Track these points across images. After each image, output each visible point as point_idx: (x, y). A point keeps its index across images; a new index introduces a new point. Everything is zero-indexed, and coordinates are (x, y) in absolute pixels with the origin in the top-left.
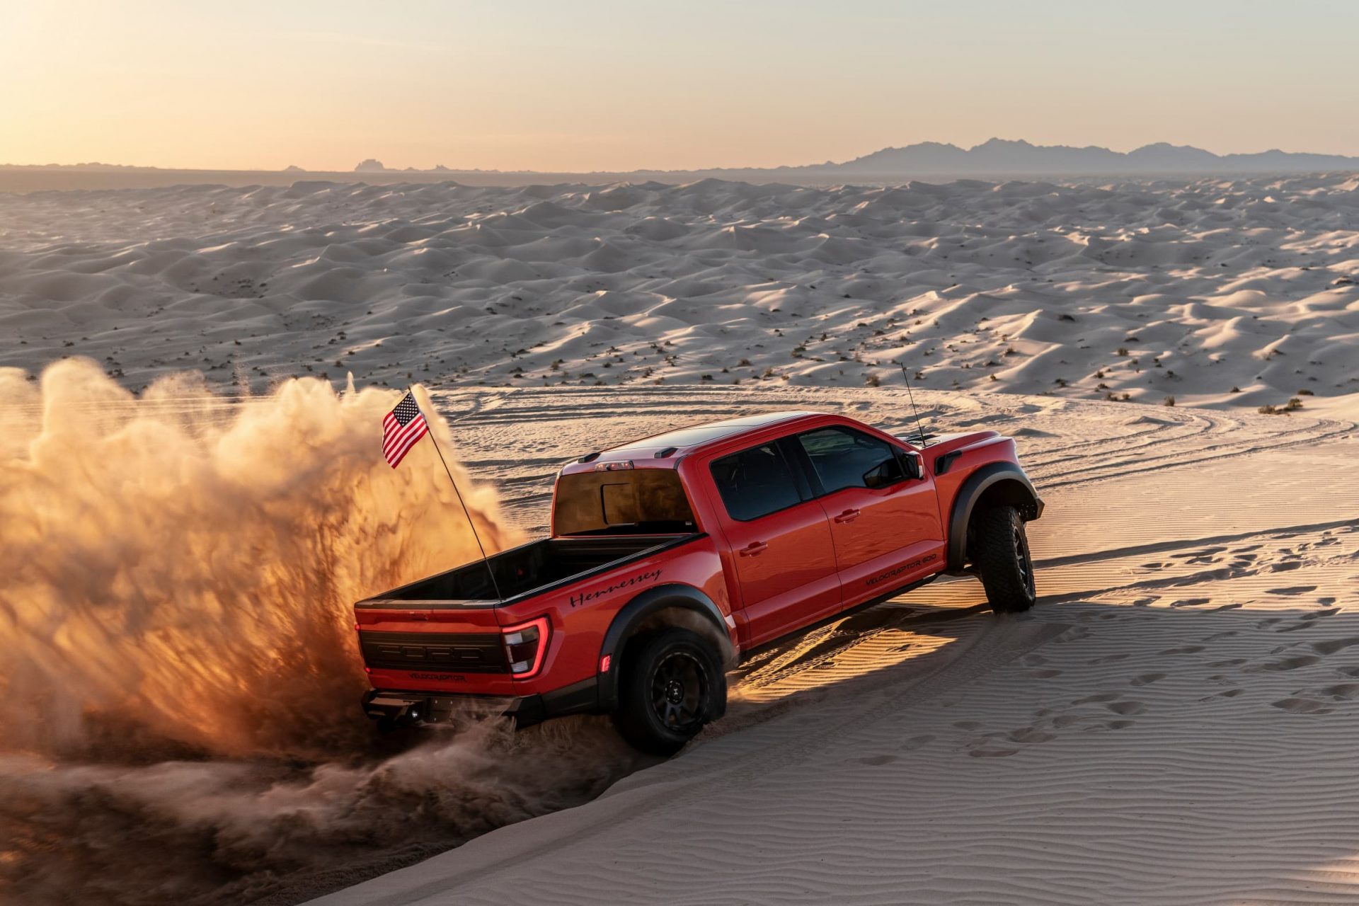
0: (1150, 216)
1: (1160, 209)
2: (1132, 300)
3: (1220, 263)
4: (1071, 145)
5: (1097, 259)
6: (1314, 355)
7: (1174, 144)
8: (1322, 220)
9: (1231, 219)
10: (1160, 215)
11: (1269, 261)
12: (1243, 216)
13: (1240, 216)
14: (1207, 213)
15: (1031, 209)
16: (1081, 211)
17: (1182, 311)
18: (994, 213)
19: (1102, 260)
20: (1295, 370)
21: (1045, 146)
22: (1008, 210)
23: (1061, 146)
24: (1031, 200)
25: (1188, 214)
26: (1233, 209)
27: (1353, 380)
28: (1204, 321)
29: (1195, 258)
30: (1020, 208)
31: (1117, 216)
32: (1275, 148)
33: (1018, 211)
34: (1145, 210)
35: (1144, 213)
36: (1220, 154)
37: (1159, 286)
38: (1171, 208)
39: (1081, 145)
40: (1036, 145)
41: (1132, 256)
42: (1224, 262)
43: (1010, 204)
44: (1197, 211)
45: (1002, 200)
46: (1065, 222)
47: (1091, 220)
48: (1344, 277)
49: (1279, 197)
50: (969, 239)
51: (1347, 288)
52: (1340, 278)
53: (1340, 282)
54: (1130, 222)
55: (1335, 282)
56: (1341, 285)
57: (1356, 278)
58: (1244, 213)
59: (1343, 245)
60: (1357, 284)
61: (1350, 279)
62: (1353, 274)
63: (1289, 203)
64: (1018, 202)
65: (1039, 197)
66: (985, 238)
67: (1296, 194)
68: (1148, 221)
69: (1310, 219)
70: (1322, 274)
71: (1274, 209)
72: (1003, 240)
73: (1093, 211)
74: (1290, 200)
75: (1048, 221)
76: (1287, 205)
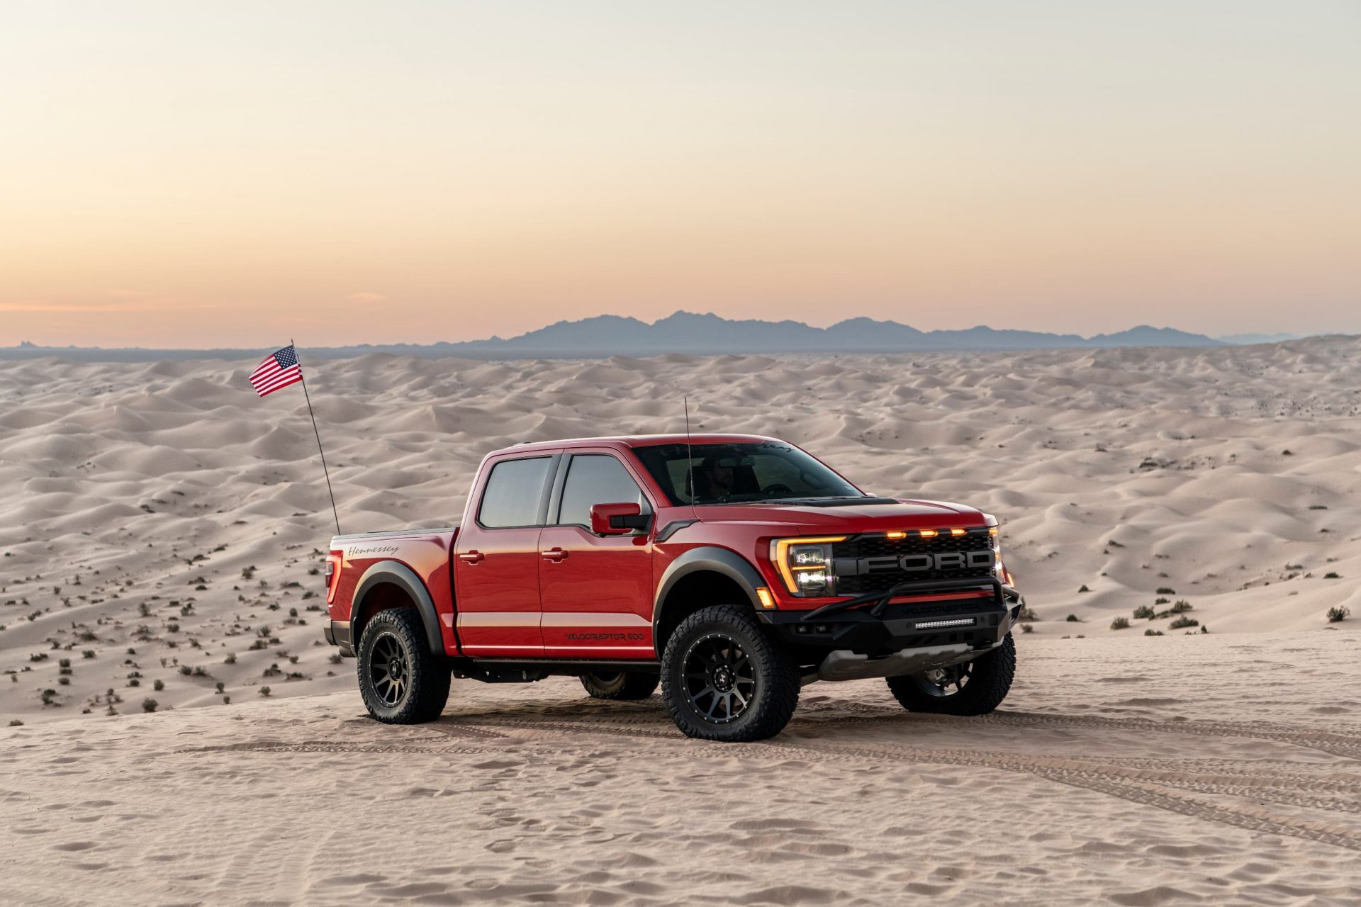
0: (887, 394)
1: (896, 387)
2: (919, 487)
3: (997, 445)
4: (765, 320)
5: (857, 440)
6: (1157, 548)
7: (875, 319)
8: (1073, 399)
9: (975, 397)
10: (898, 393)
11: (1050, 442)
13: (985, 394)
14: (949, 391)
15: (753, 387)
16: (809, 389)
17: (988, 498)
18: (711, 392)
19: (863, 441)
20: (1142, 565)
21: (736, 319)
22: (726, 388)
23: (754, 321)
24: (750, 376)
25: (928, 392)
26: (976, 387)
27: (1210, 576)
28: (1017, 509)
29: (968, 439)
30: (742, 385)
31: (849, 395)
32: (981, 324)
33: (739, 389)
34: (879, 387)
35: (879, 392)
36: (924, 330)
37: (942, 471)
38: (907, 385)
39: (776, 319)
40: (727, 318)
41: (896, 437)
42: (1002, 443)
43: (729, 381)
44: (938, 388)
45: (717, 377)
46: (793, 400)
47: (821, 399)
48: (1147, 459)
49: (1023, 374)
50: (707, 419)
51: (1157, 471)
52: (1142, 461)
53: (1143, 465)
54: (865, 401)
55: (1138, 465)
56: (1146, 468)
57: (1160, 461)
58: (989, 391)
59: (1125, 426)
60: (1163, 467)
61: (1155, 461)
62: (1156, 455)
63: (1036, 380)
64: (736, 378)
65: (760, 373)
66: (726, 418)
67: (1038, 371)
68: (885, 400)
69: (1061, 397)
70: (1120, 456)
71: (1021, 387)
72: (746, 420)
73: (822, 389)
74: (1035, 378)
75: (774, 400)
76: (1033, 383)
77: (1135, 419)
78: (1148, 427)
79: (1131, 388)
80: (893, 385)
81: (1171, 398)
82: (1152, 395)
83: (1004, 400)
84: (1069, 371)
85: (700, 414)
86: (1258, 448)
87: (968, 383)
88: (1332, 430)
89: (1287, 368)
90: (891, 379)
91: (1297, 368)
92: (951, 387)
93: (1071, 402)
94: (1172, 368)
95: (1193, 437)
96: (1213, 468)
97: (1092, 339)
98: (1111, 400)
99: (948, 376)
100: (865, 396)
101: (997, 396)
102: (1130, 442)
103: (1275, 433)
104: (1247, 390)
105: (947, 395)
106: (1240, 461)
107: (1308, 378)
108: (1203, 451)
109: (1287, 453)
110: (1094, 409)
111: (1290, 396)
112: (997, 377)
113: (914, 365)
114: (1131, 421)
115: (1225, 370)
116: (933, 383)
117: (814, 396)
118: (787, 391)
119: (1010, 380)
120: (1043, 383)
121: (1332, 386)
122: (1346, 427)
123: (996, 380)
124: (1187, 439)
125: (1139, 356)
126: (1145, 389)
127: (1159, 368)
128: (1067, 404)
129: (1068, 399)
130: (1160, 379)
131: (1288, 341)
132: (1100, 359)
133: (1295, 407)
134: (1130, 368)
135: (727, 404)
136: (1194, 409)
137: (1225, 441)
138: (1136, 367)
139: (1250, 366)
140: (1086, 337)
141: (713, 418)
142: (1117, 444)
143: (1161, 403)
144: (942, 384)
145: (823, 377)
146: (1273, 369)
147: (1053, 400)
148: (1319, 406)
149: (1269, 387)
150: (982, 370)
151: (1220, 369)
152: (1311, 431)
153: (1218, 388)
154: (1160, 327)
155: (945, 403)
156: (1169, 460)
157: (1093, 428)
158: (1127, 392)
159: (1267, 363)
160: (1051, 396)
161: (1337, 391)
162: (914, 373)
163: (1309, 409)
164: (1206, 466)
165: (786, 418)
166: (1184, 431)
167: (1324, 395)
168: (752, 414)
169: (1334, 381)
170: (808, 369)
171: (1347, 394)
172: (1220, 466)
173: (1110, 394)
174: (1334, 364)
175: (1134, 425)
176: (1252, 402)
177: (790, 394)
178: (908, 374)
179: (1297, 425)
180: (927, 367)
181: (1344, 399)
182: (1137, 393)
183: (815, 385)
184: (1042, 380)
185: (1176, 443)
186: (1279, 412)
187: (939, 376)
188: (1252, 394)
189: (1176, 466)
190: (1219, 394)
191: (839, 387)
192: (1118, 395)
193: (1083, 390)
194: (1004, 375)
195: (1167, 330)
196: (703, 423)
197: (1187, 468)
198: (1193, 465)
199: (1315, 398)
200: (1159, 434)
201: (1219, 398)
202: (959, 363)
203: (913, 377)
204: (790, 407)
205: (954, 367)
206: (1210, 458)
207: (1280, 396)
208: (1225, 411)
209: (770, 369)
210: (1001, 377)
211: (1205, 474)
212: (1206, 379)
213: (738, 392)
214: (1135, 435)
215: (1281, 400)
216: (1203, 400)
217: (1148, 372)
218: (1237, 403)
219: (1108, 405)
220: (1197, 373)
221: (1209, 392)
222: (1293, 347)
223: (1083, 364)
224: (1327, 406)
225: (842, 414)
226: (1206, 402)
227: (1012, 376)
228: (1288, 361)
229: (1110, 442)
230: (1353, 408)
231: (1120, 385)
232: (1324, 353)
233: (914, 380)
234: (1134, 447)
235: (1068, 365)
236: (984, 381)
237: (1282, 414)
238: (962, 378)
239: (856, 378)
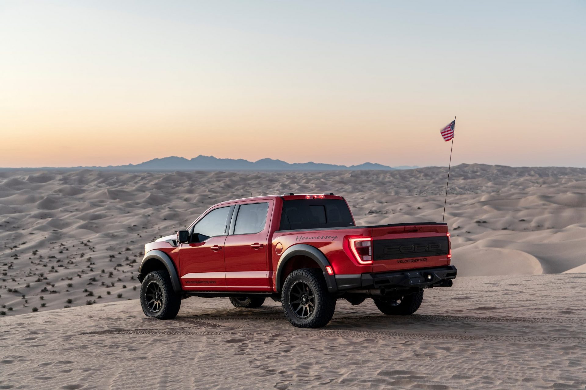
0: (277, 186)
1: (281, 184)
4: (232, 159)
7: (272, 159)
8: (344, 188)
9: (309, 188)
12: (314, 187)
13: (312, 187)
14: (300, 185)
15: (228, 183)
16: (249, 184)
18: (212, 185)
21: (221, 158)
22: (218, 184)
23: (228, 159)
24: (227, 179)
25: (292, 185)
26: (309, 184)
30: (224, 183)
31: (263, 186)
32: (311, 161)
33: (223, 184)
34: (274, 184)
35: (274, 185)
36: (290, 163)
39: (236, 158)
40: (218, 158)
43: (219, 181)
44: (296, 184)
45: (215, 179)
46: (243, 188)
47: (253, 188)
48: (371, 210)
49: (326, 179)
50: (211, 195)
51: (374, 215)
52: (369, 211)
53: (369, 212)
54: (269, 189)
55: (368, 212)
56: (370, 214)
57: (376, 211)
58: (314, 185)
59: (363, 198)
60: (376, 213)
61: (374, 211)
62: (374, 209)
63: (331, 182)
64: (222, 180)
65: (231, 178)
66: (218, 194)
67: (332, 178)
68: (277, 188)
69: (340, 188)
70: (361, 209)
71: (325, 184)
72: (226, 195)
73: (254, 184)
74: (330, 181)
75: (236, 188)
76: (330, 183)
77: (366, 196)
78: (371, 199)
79: (364, 185)
80: (279, 183)
81: (378, 189)
82: (372, 187)
83: (319, 189)
84: (342, 179)
85: (209, 193)
86: (409, 206)
87: (307, 182)
88: (434, 200)
89: (417, 178)
90: (279, 181)
91: (421, 178)
92: (301, 184)
93: (343, 190)
94: (378, 178)
95: (386, 203)
96: (394, 213)
97: (350, 167)
98: (357, 189)
99: (299, 180)
100: (270, 187)
101: (317, 187)
102: (365, 204)
103: (414, 201)
104: (405, 186)
105: (298, 187)
106: (403, 211)
107: (425, 181)
108: (390, 207)
109: (419, 208)
110: (352, 192)
111: (419, 188)
112: (317, 180)
113: (287, 176)
114: (365, 197)
115: (397, 179)
116: (294, 182)
117: (250, 187)
118: (240, 185)
119: (321, 181)
120: (333, 183)
121: (433, 185)
122: (438, 199)
123: (316, 181)
124: (384, 203)
125: (366, 173)
126: (369, 185)
127: (374, 178)
128: (342, 190)
129: (342, 188)
130: (374, 182)
131: (418, 169)
132: (353, 174)
133: (421, 192)
134: (364, 178)
135: (218, 189)
136: (386, 192)
137: (398, 204)
138: (366, 177)
139: (405, 177)
140: (348, 166)
141: (214, 194)
142: (360, 205)
143: (375, 190)
144: (297, 183)
145: (254, 180)
146: (413, 178)
147: (337, 189)
148: (429, 192)
149: (412, 185)
150: (311, 178)
151: (395, 178)
152: (427, 201)
153: (394, 185)
154: (374, 163)
155: (298, 189)
156: (378, 211)
157: (351, 199)
158: (363, 186)
159: (411, 176)
160: (336, 187)
161: (435, 186)
162: (287, 179)
163: (426, 193)
164: (391, 213)
165: (241, 195)
166: (383, 200)
167: (430, 188)
168: (228, 193)
169: (434, 183)
170: (248, 177)
171: (439, 188)
172: (396, 213)
173: (357, 187)
174: (433, 177)
175: (366, 198)
176: (406, 190)
177: (242, 186)
178: (285, 179)
179: (422, 199)
180: (291, 177)
181: (437, 189)
182: (366, 187)
183: (251, 183)
184: (333, 181)
185: (380, 205)
186: (415, 194)
187: (296, 180)
188: (406, 187)
189: (381, 213)
190: (394, 187)
191: (260, 183)
192: (360, 187)
193: (347, 185)
194: (319, 179)
195: (376, 164)
196: (210, 196)
197: (385, 214)
198: (387, 213)
199: (427, 189)
200: (375, 201)
201: (395, 189)
202: (303, 175)
203: (287, 180)
204: (242, 191)
205: (301, 176)
206: (393, 210)
207: (416, 188)
208: (397, 193)
209: (234, 177)
210: (318, 181)
211: (391, 216)
212: (390, 182)
213: (223, 185)
214: (366, 201)
215: (416, 190)
216: (389, 189)
217: (370, 179)
218: (401, 191)
219: (357, 191)
220: (387, 180)
221: (391, 187)
222: (420, 171)
223: (347, 176)
224: (432, 192)
225: (261, 193)
226: (390, 190)
227: (322, 180)
228: (418, 176)
229: (358, 204)
230: (440, 192)
231: (360, 183)
232: (430, 173)
233: (287, 181)
234: (366, 206)
235: (342, 176)
236: (312, 182)
237: (416, 194)
238: (304, 181)
239: (265, 180)
